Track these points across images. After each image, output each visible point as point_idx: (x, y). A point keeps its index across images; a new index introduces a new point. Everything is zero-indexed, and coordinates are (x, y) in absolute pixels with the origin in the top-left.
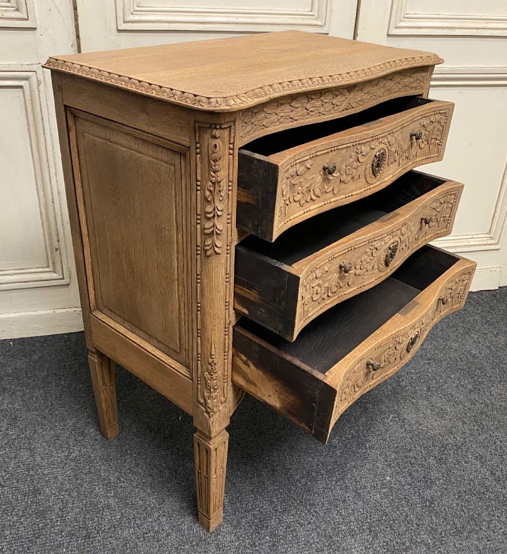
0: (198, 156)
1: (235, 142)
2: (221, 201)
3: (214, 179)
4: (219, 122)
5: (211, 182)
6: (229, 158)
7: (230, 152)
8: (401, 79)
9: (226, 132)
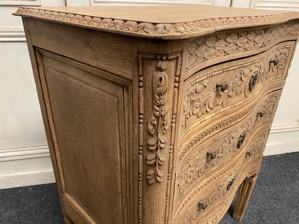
0: (141, 89)
1: (181, 74)
2: (164, 134)
3: (158, 113)
4: (166, 53)
5: (155, 116)
6: (174, 91)
7: (175, 85)
8: (287, 28)
9: (173, 64)
